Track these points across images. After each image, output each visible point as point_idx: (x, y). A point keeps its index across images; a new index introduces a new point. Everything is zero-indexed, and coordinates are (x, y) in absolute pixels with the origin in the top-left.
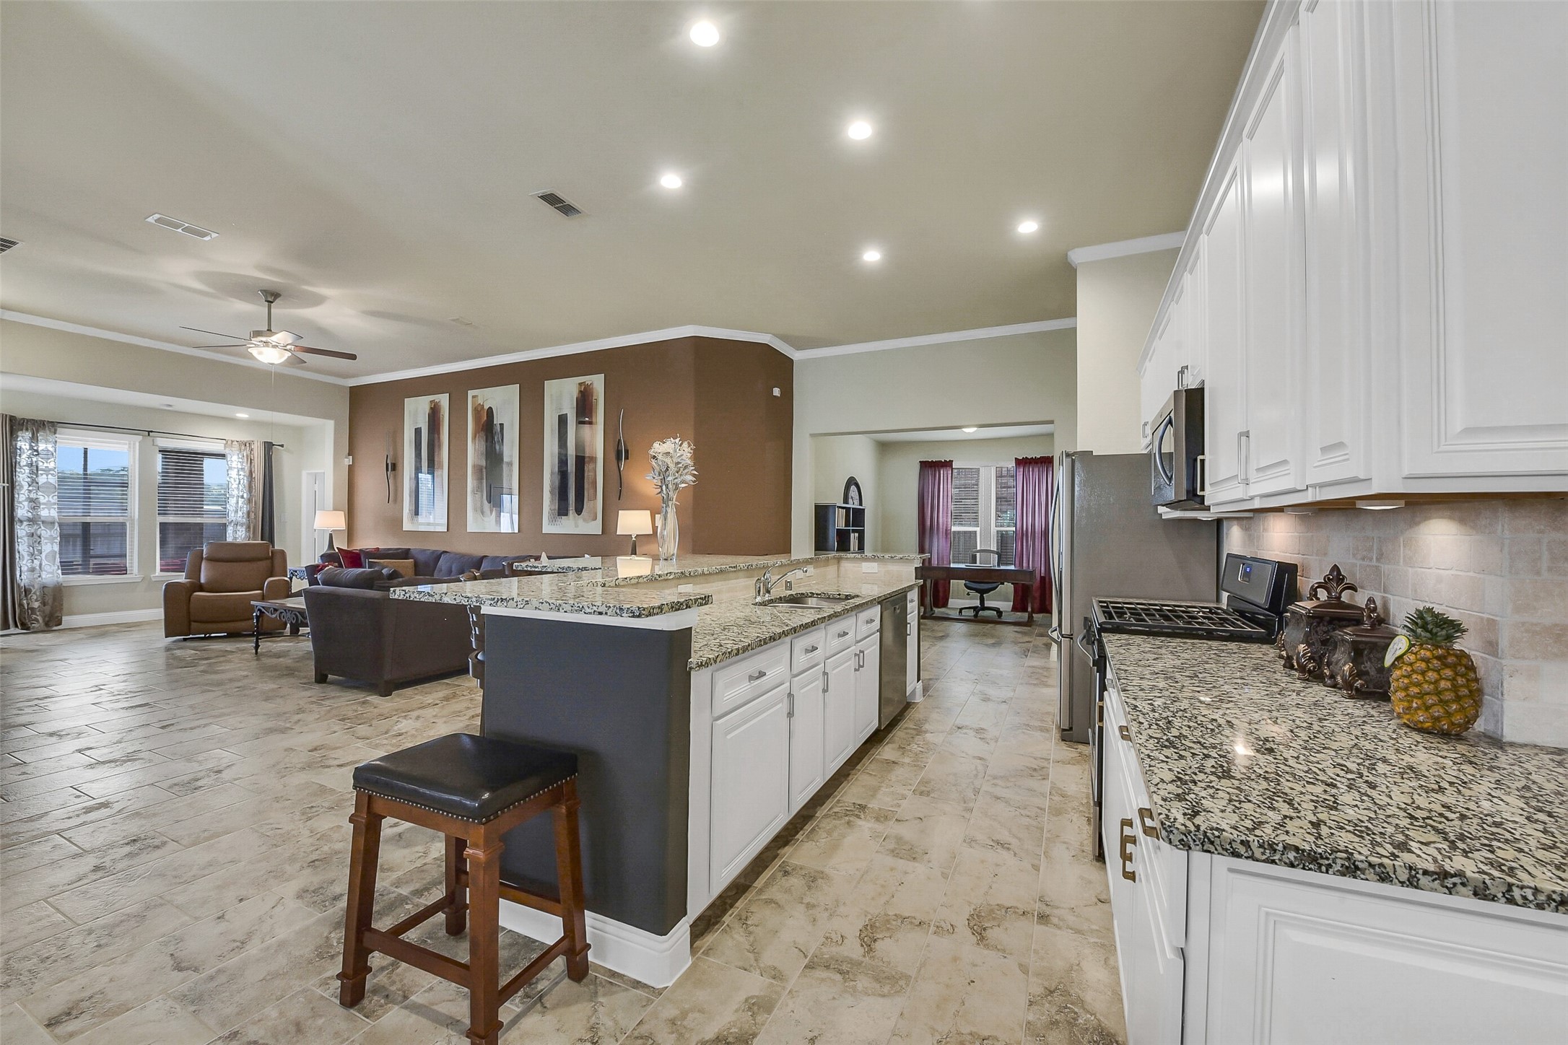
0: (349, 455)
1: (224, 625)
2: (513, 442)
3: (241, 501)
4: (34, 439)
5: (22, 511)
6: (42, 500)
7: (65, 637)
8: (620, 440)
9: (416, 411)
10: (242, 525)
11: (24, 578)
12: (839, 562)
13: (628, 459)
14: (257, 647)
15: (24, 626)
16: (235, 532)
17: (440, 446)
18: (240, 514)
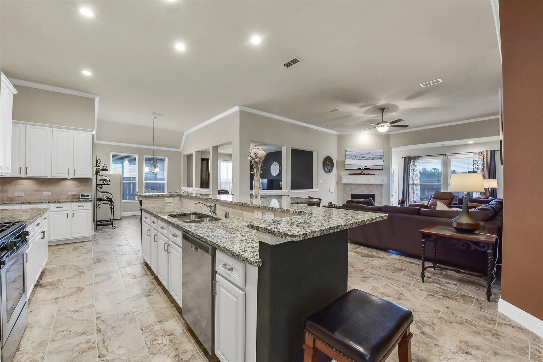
4: (414, 162)
6: (415, 179)
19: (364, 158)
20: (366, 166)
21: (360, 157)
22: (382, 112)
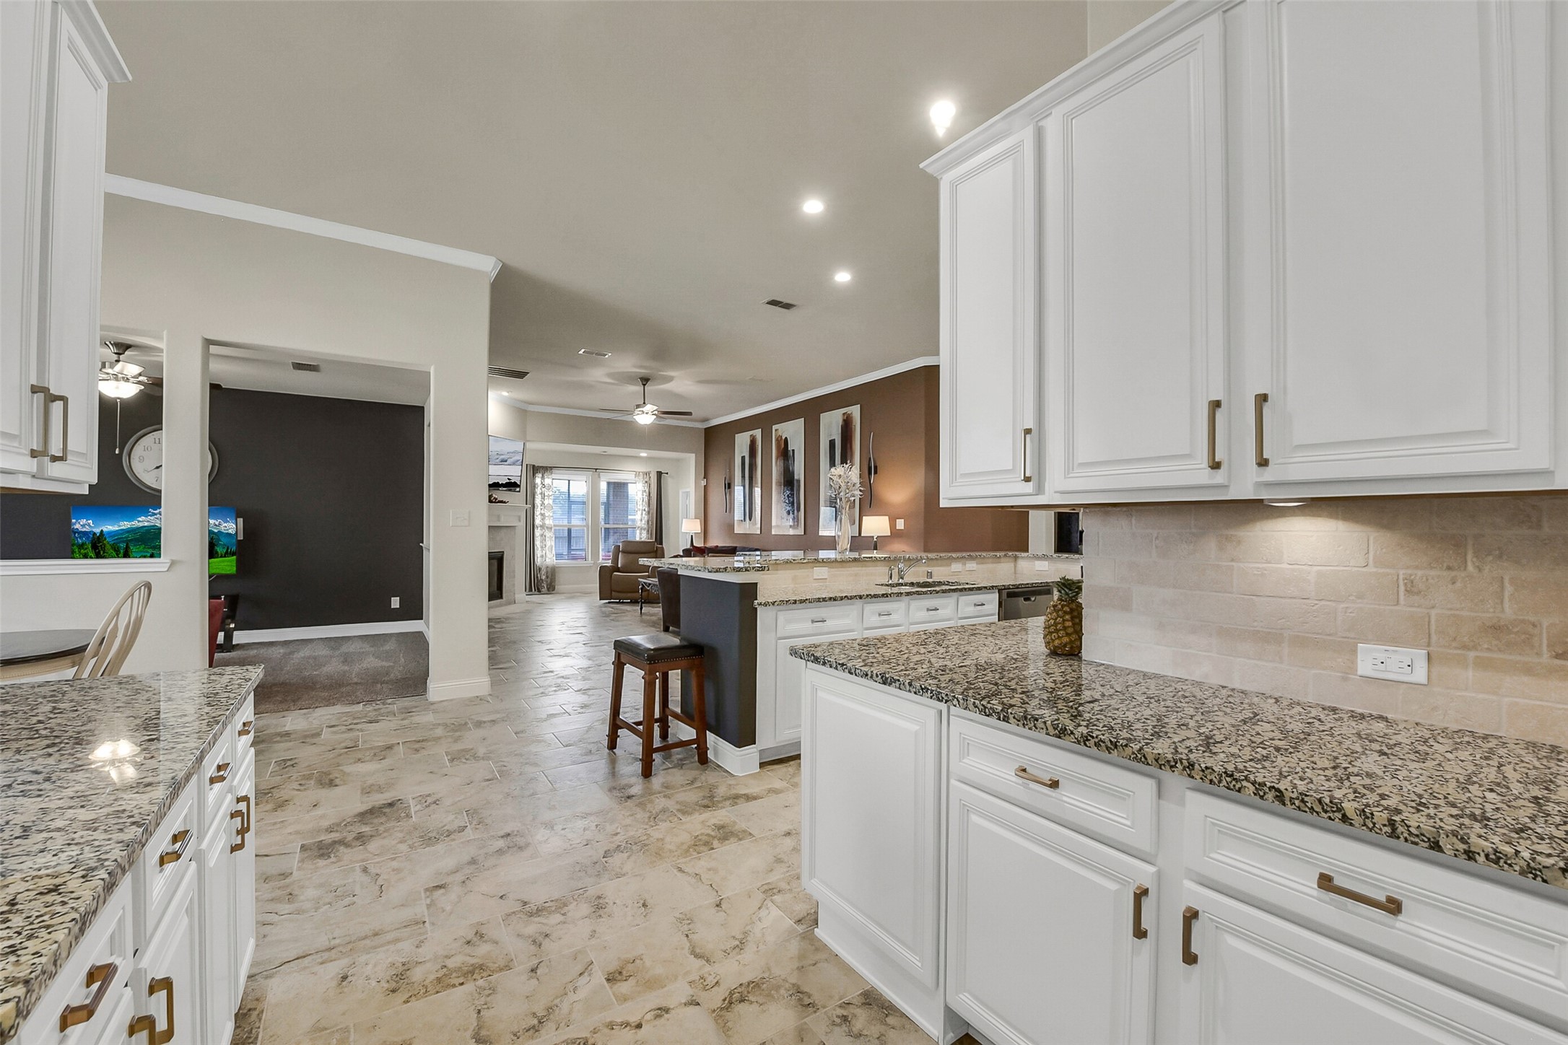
0: (704, 478)
1: (629, 595)
2: (800, 462)
3: (644, 512)
4: (543, 478)
5: (538, 522)
6: (547, 515)
7: (557, 597)
8: (870, 459)
9: (742, 440)
10: (644, 529)
11: (539, 561)
12: (1016, 560)
13: (876, 475)
14: (641, 609)
15: (539, 591)
16: (641, 534)
17: (756, 469)
18: (643, 522)
19: (506, 461)
20: (509, 477)
21: (498, 460)
22: (644, 385)
